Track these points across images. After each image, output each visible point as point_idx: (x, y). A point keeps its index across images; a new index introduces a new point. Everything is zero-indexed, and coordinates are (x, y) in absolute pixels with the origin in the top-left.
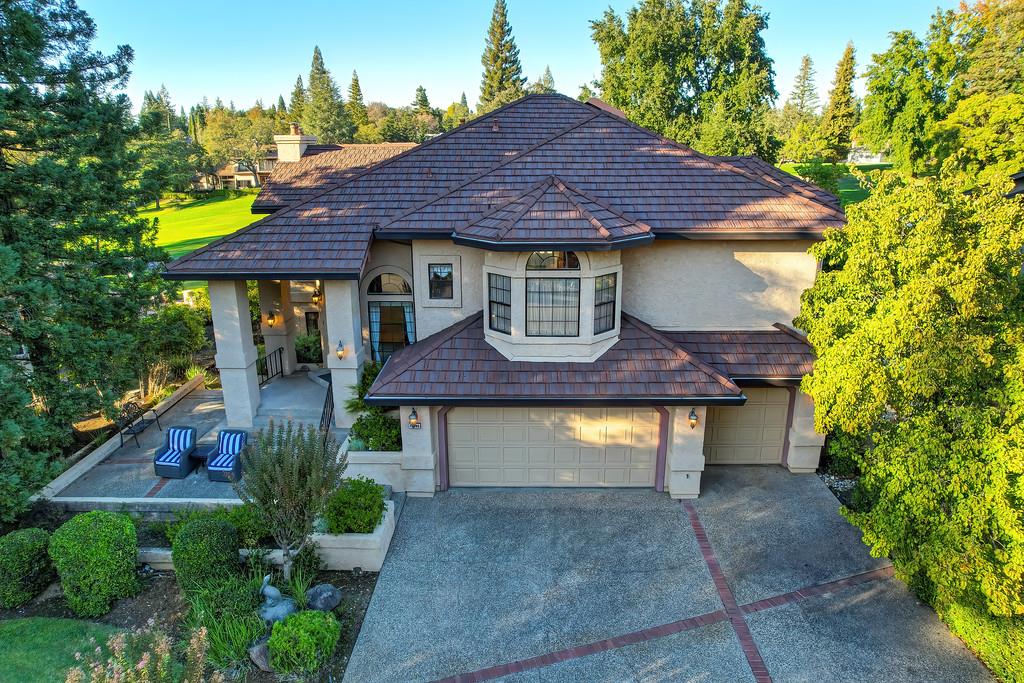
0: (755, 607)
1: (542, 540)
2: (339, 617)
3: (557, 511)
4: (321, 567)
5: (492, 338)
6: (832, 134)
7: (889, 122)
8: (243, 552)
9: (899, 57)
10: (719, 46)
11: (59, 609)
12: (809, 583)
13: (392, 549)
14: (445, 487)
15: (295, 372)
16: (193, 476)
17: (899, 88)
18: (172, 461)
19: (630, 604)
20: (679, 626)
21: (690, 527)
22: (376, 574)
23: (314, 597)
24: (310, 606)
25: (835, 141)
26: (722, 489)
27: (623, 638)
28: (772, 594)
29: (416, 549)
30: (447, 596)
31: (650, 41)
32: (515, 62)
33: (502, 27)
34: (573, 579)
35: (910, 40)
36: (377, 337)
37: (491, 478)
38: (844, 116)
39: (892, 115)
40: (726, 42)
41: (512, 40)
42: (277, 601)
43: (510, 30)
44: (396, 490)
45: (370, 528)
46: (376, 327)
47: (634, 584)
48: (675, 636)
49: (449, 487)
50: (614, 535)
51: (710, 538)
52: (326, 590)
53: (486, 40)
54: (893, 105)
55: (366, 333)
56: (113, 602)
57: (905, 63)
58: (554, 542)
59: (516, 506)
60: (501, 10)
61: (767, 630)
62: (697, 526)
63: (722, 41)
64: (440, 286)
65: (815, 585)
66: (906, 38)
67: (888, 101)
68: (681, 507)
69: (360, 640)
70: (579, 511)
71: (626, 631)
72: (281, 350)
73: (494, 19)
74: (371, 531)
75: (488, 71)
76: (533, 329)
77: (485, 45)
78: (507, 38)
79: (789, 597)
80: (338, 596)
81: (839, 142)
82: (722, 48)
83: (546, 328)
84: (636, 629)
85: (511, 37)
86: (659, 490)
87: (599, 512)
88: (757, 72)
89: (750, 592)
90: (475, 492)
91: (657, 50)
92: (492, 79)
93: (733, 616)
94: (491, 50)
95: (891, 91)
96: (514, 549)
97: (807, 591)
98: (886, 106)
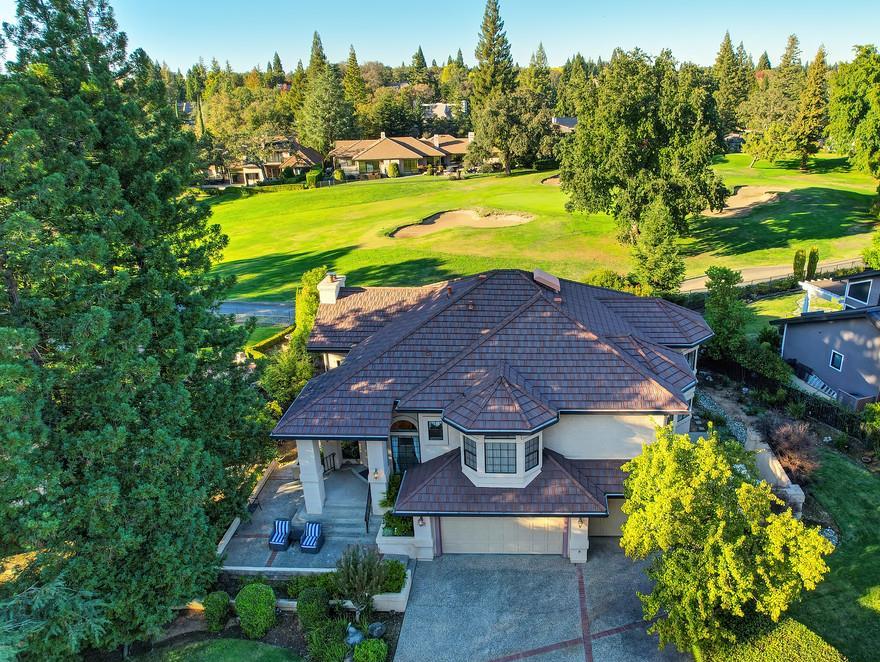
0: (599, 636)
1: (493, 593)
2: (385, 640)
3: (504, 571)
4: (373, 610)
5: (466, 470)
6: (803, 134)
7: (852, 129)
8: (331, 602)
9: (861, 70)
10: (674, 113)
11: (238, 633)
12: (631, 621)
13: (410, 598)
14: (440, 554)
15: (343, 466)
16: (291, 549)
17: (861, 98)
18: (278, 541)
19: (535, 633)
20: (557, 646)
21: (578, 584)
22: (403, 614)
23: (372, 630)
24: (371, 636)
25: (805, 142)
26: (603, 555)
27: (528, 652)
28: (611, 628)
29: (424, 597)
30: (440, 628)
31: (614, 111)
32: (506, 56)
33: (494, 23)
34: (507, 618)
35: (872, 55)
36: (396, 455)
37: (467, 548)
38: (814, 117)
39: (855, 122)
40: (681, 109)
41: (504, 34)
42: (354, 634)
43: (502, 25)
44: (411, 557)
45: (398, 590)
46: (396, 449)
47: (538, 620)
48: (554, 652)
49: (442, 554)
50: (533, 589)
51: (586, 591)
52: (378, 626)
53: (480, 35)
54: (855, 114)
55: (390, 452)
56: (266, 632)
57: (868, 75)
58: (499, 593)
59: (480, 567)
60: (494, 6)
61: (601, 648)
62: (581, 583)
63: (678, 108)
64: (435, 433)
65: (635, 623)
66: (868, 52)
67: (851, 110)
68: (575, 569)
69: (397, 653)
70: (517, 572)
71: (530, 649)
72: (334, 455)
73: (487, 14)
74: (399, 592)
75: (481, 65)
76: (490, 468)
77: (478, 39)
78: (500, 33)
79: (618, 630)
80: (384, 629)
81: (809, 141)
82: (677, 114)
83: (497, 468)
84: (536, 647)
85: (502, 32)
86: (564, 557)
87: (527, 572)
88: (706, 135)
89: (599, 626)
90: (457, 558)
91: (620, 117)
92: (485, 72)
93: (586, 641)
94: (483, 45)
95: (854, 100)
96: (477, 598)
97: (629, 626)
98: (849, 115)
